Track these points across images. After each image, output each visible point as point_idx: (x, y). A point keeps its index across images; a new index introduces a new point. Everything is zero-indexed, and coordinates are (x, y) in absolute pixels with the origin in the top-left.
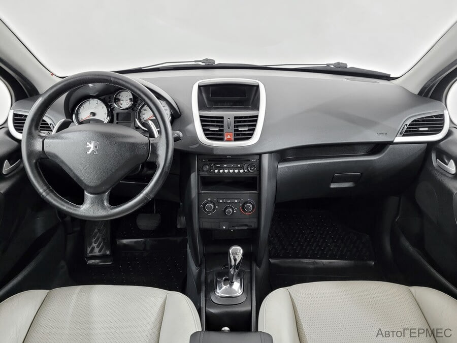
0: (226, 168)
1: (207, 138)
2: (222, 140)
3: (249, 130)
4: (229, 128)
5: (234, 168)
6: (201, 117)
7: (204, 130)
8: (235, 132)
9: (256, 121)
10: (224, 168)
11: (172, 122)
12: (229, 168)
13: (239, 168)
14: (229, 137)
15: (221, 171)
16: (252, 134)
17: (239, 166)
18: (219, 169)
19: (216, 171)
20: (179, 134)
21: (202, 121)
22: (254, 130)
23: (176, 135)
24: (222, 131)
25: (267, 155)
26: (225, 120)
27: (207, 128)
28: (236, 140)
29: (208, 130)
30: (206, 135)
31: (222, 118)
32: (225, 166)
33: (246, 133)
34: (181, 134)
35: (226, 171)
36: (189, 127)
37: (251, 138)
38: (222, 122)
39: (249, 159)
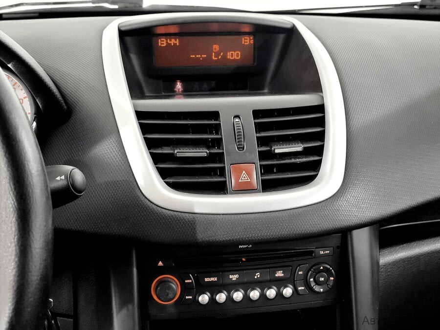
0: (235, 286)
1: (168, 184)
2: (220, 188)
3: (306, 152)
4: (241, 148)
5: (262, 285)
6: (140, 115)
7: (156, 159)
8: (260, 160)
9: (321, 122)
10: (230, 287)
11: (43, 137)
12: (247, 286)
13: (280, 283)
14: (244, 177)
15: (221, 297)
16: (316, 166)
17: (279, 274)
18: (214, 289)
19: (204, 299)
20: (70, 177)
21: (145, 129)
22: (319, 151)
23: (60, 181)
24: (220, 158)
25: (366, 230)
26: (225, 122)
27: (166, 150)
28: (268, 186)
29: (171, 158)
30: (164, 174)
31: (215, 115)
32: (234, 277)
33: (298, 160)
34: (79, 176)
35: (238, 296)
36: (103, 150)
37: (314, 177)
38: (217, 128)
39: (311, 248)
